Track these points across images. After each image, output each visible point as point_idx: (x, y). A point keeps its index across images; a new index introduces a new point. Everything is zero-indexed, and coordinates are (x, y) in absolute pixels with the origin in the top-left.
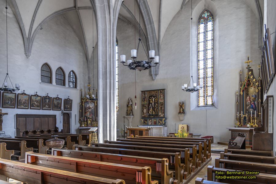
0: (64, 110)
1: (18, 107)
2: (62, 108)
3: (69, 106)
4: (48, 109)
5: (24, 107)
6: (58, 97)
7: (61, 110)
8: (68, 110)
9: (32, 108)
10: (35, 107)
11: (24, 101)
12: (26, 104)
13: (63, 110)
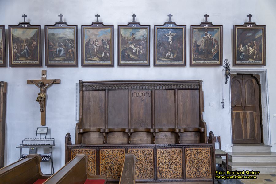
0: (235, 65)
1: (86, 62)
2: (227, 55)
3: (251, 50)
4: (175, 62)
5: (102, 63)
6: (206, 23)
7: (220, 65)
8: (251, 61)
9: (122, 62)
10: (133, 59)
11: (99, 43)
12: (106, 54)
13: (231, 62)
